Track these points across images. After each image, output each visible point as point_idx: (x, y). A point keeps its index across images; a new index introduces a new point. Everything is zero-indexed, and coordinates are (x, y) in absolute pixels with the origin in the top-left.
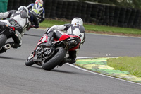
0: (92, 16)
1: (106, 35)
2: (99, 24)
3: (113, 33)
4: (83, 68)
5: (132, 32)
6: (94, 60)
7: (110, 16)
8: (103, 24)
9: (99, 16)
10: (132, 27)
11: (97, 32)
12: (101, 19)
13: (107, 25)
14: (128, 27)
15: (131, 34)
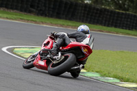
0: (32, 6)
1: (45, 25)
2: (38, 15)
3: (51, 24)
4: (20, 56)
5: (70, 24)
6: (31, 50)
7: (49, 8)
8: (42, 15)
9: (38, 7)
10: (70, 19)
11: (35, 22)
12: (41, 10)
13: (46, 16)
14: (66, 19)
15: (68, 26)
